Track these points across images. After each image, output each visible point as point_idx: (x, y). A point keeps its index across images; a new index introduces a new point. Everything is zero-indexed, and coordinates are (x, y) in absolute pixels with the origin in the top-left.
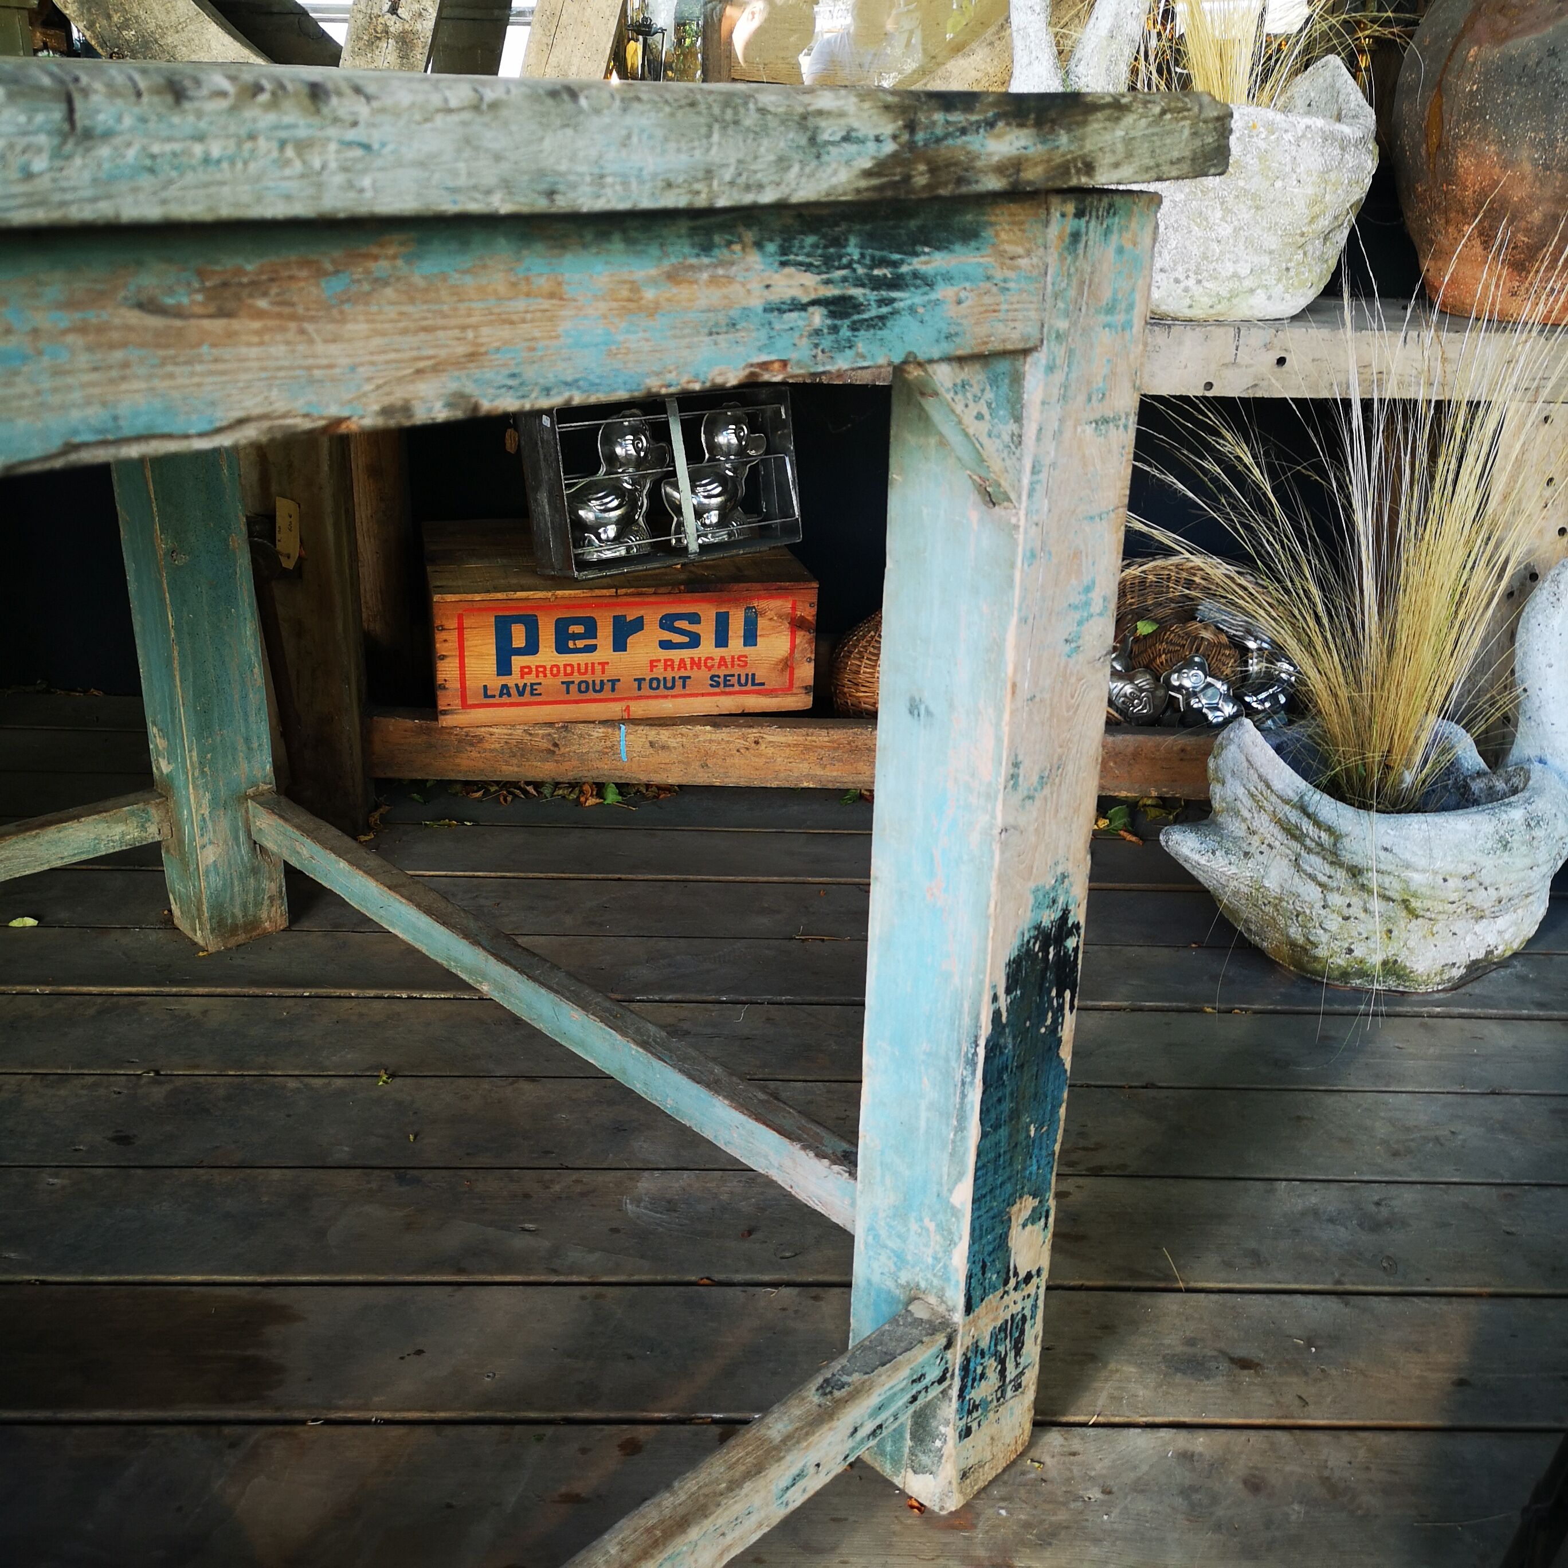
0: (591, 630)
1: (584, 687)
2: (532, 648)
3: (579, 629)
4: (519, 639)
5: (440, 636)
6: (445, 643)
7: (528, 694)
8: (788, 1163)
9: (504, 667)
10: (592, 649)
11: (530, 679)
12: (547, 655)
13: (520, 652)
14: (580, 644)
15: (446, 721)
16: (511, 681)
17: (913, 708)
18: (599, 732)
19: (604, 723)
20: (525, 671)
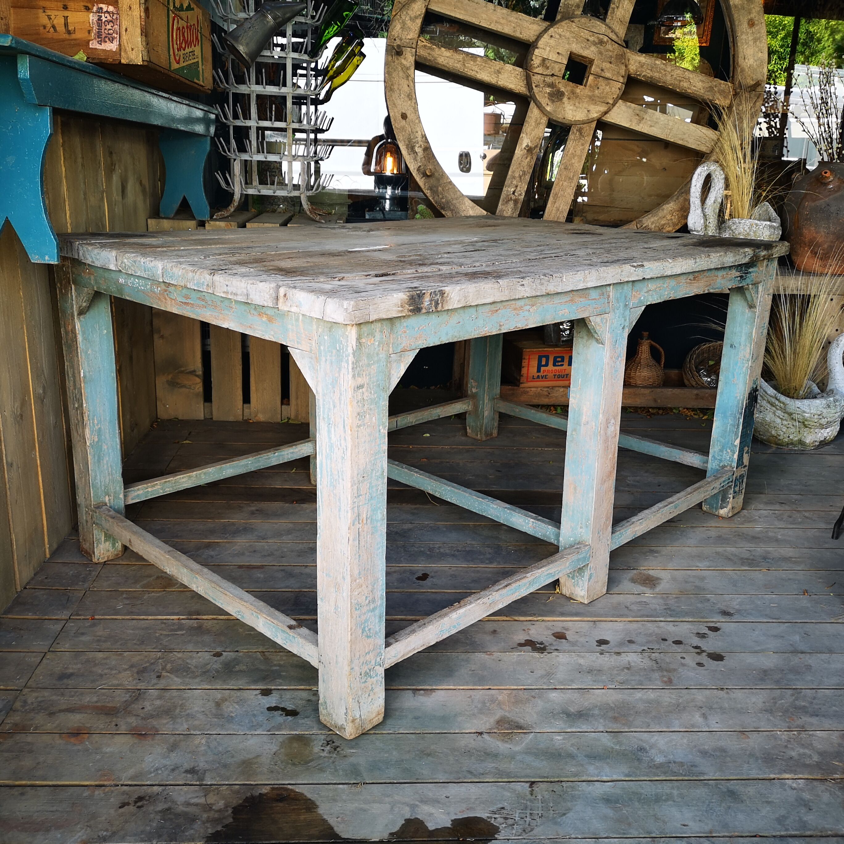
0: (563, 360)
1: (559, 376)
2: (547, 365)
3: (559, 359)
4: (543, 363)
5: (523, 361)
6: (525, 363)
7: (544, 377)
8: (681, 456)
9: (539, 370)
10: (562, 365)
11: (545, 374)
12: (551, 367)
13: (544, 366)
14: (560, 364)
15: (522, 386)
16: (540, 374)
17: (731, 346)
18: (562, 390)
19: (563, 387)
20: (544, 371)
